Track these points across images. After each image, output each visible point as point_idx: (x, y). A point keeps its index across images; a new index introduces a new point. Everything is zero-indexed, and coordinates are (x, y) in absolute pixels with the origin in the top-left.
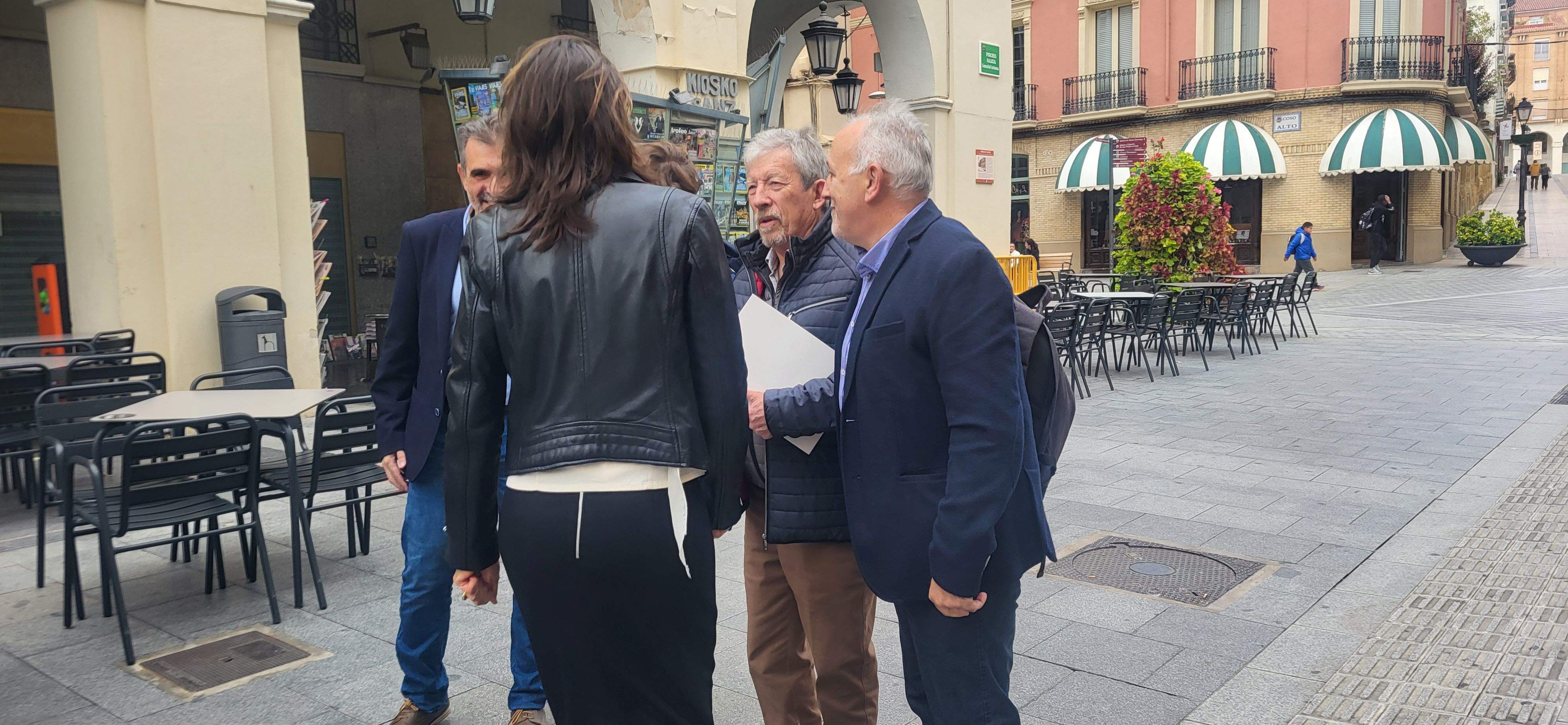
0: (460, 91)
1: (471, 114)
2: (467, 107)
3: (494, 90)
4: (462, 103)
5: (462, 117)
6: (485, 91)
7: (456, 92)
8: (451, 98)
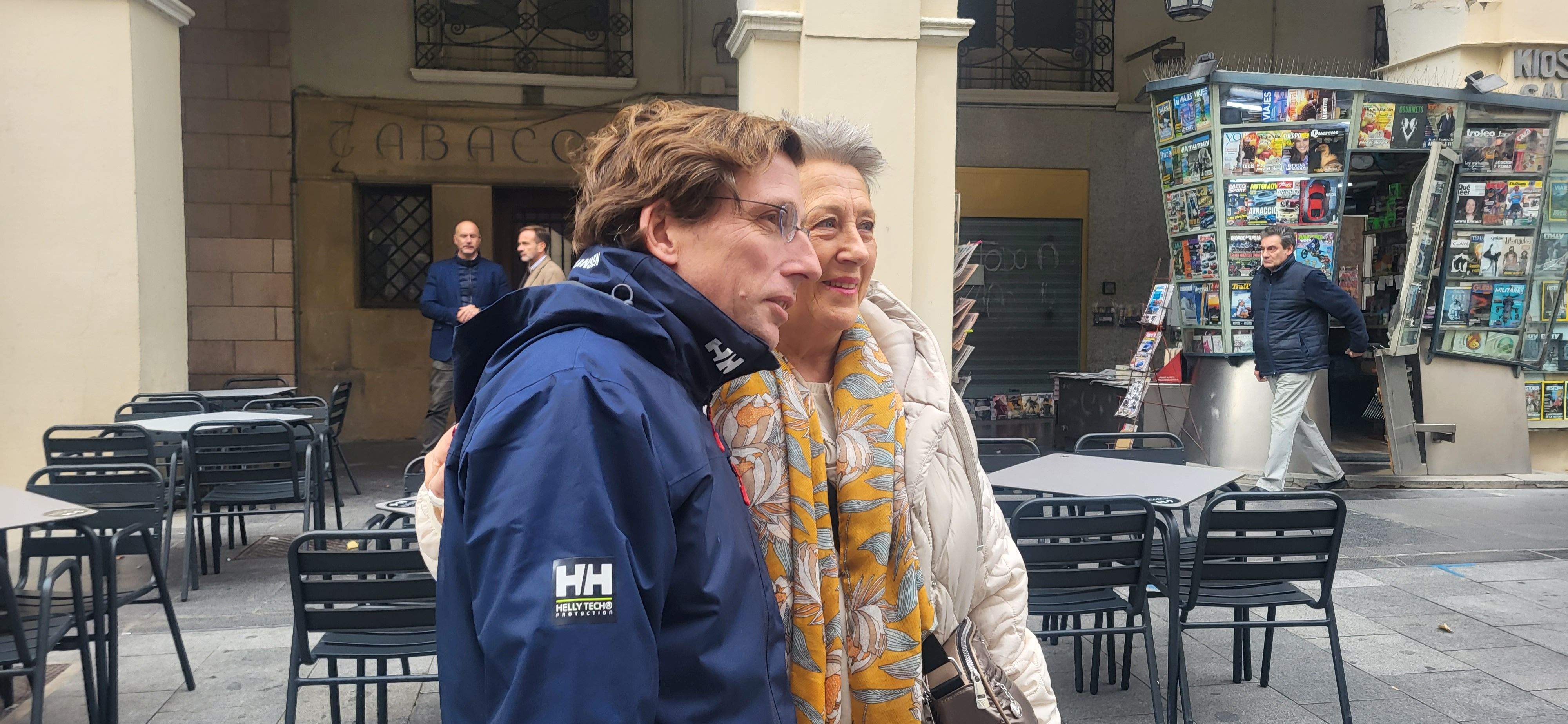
0: (1165, 105)
1: (1175, 133)
2: (1171, 125)
3: (1199, 100)
4: (1166, 120)
5: (1166, 137)
6: (1190, 101)
7: (1161, 107)
8: (1156, 116)
